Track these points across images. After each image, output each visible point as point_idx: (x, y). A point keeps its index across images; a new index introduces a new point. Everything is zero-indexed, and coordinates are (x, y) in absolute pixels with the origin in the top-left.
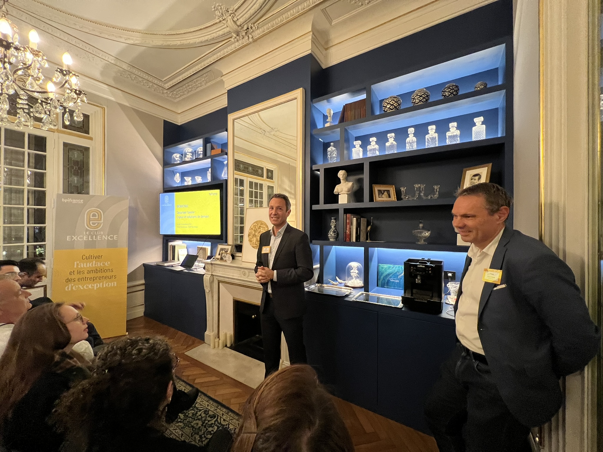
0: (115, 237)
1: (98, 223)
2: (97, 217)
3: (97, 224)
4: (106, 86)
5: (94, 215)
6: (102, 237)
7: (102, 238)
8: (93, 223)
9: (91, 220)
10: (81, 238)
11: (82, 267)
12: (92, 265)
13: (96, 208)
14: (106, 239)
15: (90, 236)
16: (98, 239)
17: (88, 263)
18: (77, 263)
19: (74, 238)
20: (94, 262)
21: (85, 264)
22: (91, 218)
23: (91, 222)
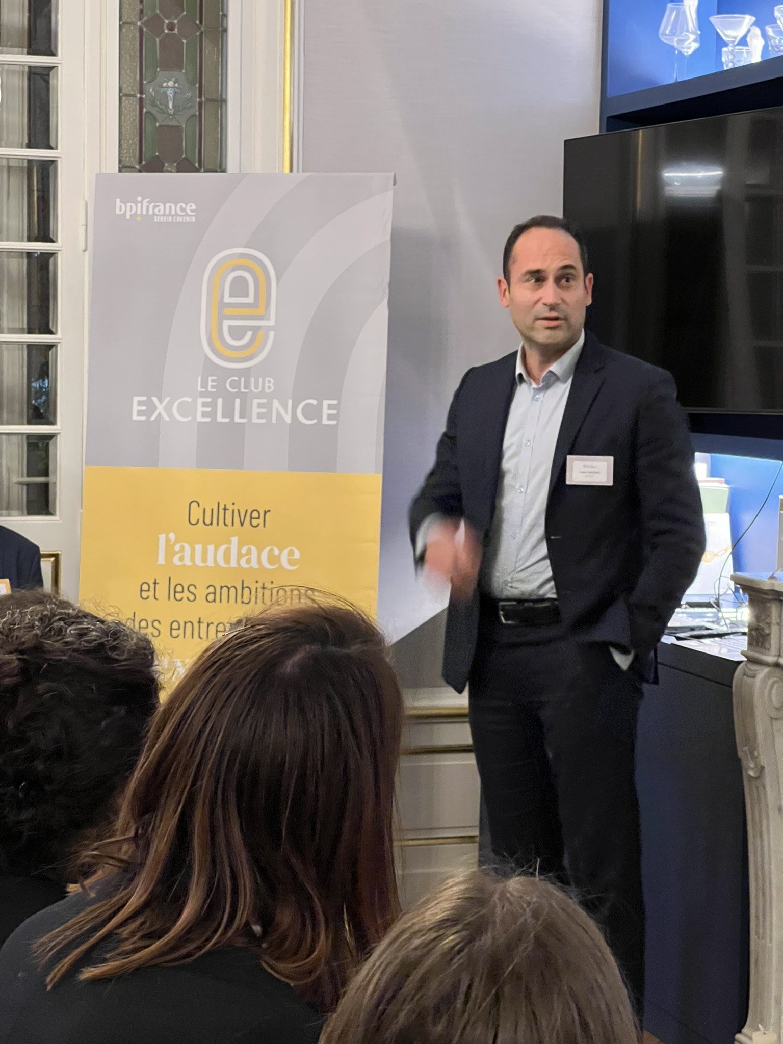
0: (326, 412)
1: (256, 329)
2: (250, 300)
3: (249, 334)
5: (239, 287)
6: (269, 406)
7: (268, 415)
8: (237, 333)
9: (227, 311)
10: (186, 409)
11: (188, 562)
12: (227, 558)
13: (247, 246)
14: (288, 419)
15: (220, 401)
16: (255, 420)
17: (211, 548)
18: (168, 540)
19: (160, 408)
20: (235, 540)
21: (199, 548)
22: (227, 299)
23: (226, 323)
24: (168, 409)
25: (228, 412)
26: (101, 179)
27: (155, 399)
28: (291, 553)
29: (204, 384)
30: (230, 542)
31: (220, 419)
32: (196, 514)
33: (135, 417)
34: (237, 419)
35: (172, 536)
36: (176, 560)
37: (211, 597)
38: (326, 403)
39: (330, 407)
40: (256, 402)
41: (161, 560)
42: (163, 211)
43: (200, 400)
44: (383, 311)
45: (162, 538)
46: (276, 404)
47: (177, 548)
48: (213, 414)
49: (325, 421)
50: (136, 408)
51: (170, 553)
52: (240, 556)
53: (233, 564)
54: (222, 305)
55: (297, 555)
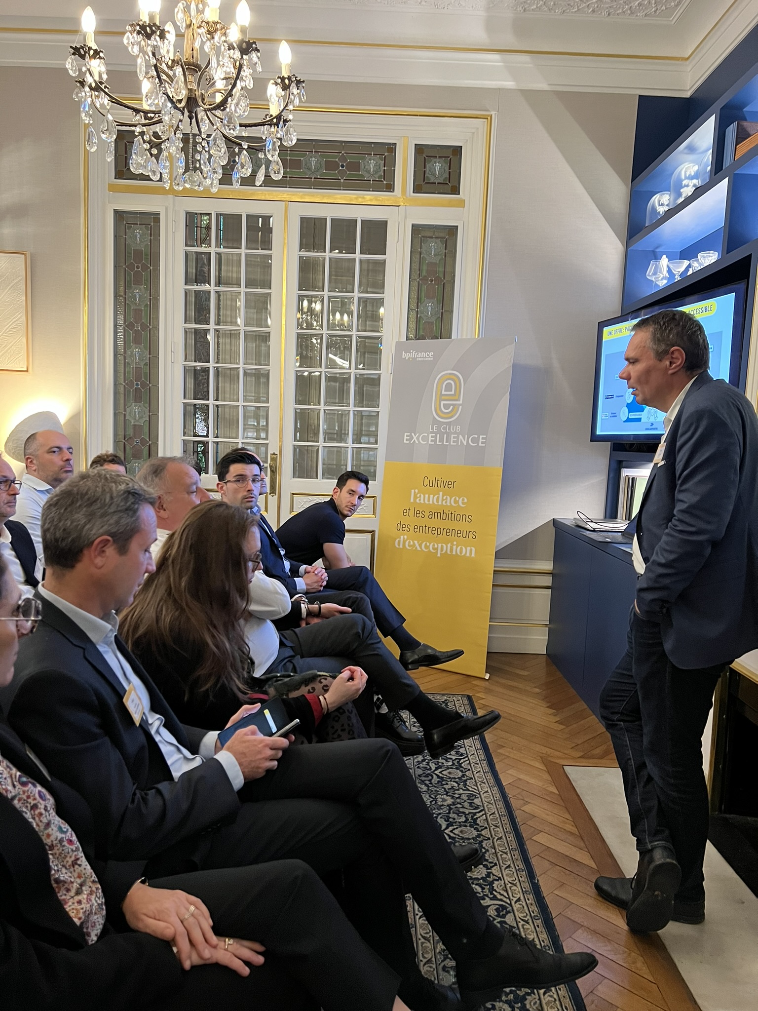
0: (481, 440)
2: (453, 393)
4: (496, 57)
5: (449, 387)
6: (458, 438)
7: (457, 442)
8: (447, 407)
9: (443, 397)
10: (425, 439)
11: (422, 501)
12: (438, 501)
13: (453, 370)
14: (465, 443)
15: (438, 435)
16: (452, 443)
17: (432, 496)
18: (415, 492)
19: (415, 438)
20: (441, 493)
21: (427, 496)
22: (443, 393)
23: (443, 403)
24: (418, 438)
25: (441, 440)
26: (398, 344)
27: (413, 434)
28: (463, 500)
29: (432, 428)
30: (439, 494)
31: (438, 443)
32: (427, 481)
33: (405, 441)
34: (445, 443)
35: (417, 491)
36: (418, 500)
37: (430, 517)
38: (481, 437)
39: (483, 438)
40: (452, 436)
41: (412, 500)
42: (421, 356)
43: (430, 435)
44: (507, 397)
45: (413, 491)
46: (461, 437)
47: (418, 496)
48: (435, 441)
49: (480, 444)
50: (405, 438)
51: (415, 497)
52: (443, 500)
53: (440, 503)
54: (441, 395)
55: (466, 500)
